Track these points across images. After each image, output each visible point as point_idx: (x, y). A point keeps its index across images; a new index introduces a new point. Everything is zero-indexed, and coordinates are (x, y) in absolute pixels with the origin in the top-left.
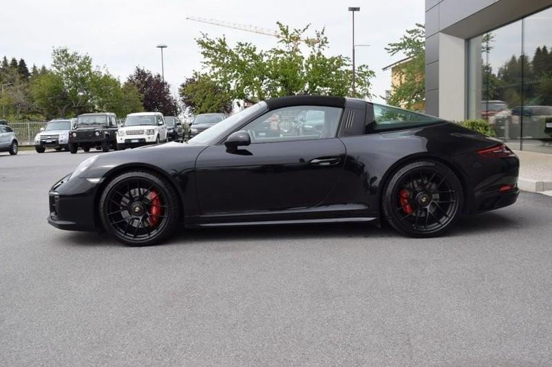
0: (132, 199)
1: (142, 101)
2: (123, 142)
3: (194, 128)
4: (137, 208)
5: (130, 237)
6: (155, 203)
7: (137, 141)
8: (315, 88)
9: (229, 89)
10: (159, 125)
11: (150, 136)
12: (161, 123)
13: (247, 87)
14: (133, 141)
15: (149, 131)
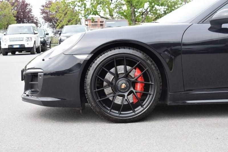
0: (117, 76)
1: (15, 17)
2: (7, 47)
3: (64, 36)
4: (124, 85)
5: (115, 113)
6: (139, 80)
7: (18, 46)
8: (153, 7)
9: (85, 7)
10: (35, 34)
11: (28, 42)
12: (36, 32)
13: (99, 6)
14: (15, 47)
15: (28, 38)
